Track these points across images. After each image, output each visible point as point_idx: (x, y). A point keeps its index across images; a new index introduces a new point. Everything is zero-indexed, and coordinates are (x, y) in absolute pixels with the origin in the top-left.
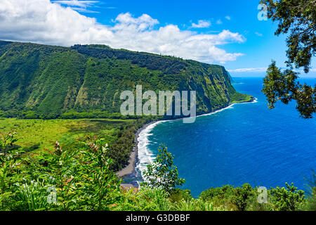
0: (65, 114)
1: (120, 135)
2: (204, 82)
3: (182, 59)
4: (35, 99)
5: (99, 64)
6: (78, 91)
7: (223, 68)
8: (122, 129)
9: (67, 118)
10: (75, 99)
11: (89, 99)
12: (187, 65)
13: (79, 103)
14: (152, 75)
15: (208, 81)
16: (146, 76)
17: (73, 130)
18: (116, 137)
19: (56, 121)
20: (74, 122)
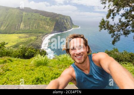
0: (17, 32)
1: (37, 39)
2: (64, 21)
3: (57, 14)
4: (4, 27)
5: (28, 14)
6: (21, 24)
7: (70, 17)
8: (37, 37)
9: (18, 33)
10: (20, 27)
11: (25, 27)
12: (58, 16)
13: (21, 28)
14: (47, 19)
15: (65, 21)
16: (45, 19)
17: (20, 37)
18: (36, 40)
19: (13, 34)
20: (20, 35)
